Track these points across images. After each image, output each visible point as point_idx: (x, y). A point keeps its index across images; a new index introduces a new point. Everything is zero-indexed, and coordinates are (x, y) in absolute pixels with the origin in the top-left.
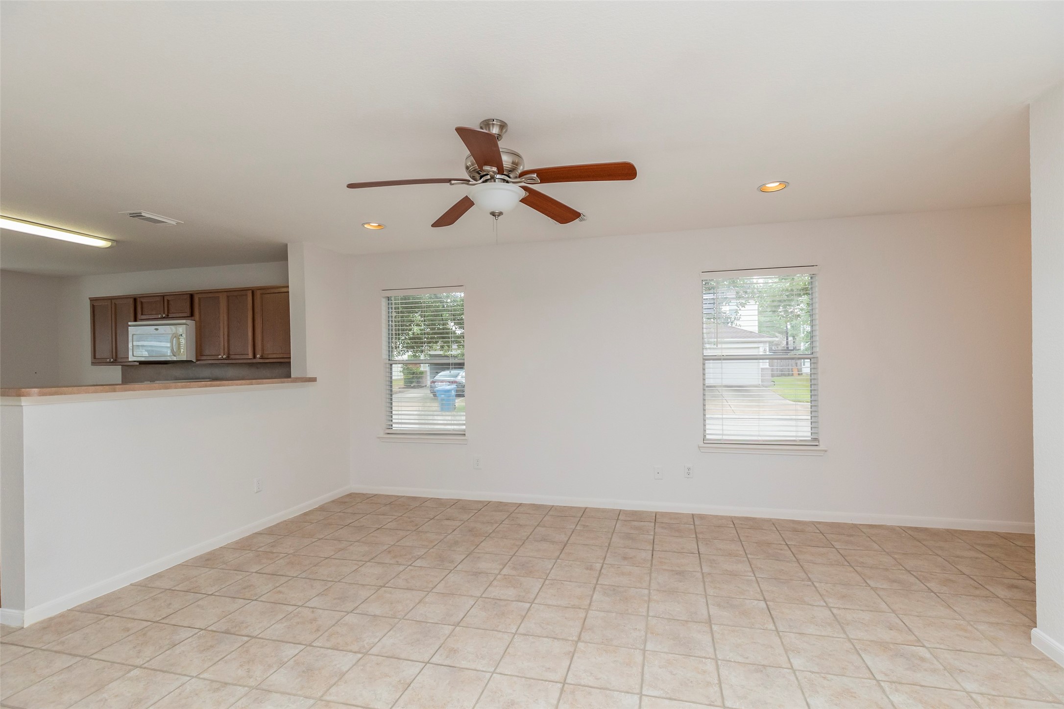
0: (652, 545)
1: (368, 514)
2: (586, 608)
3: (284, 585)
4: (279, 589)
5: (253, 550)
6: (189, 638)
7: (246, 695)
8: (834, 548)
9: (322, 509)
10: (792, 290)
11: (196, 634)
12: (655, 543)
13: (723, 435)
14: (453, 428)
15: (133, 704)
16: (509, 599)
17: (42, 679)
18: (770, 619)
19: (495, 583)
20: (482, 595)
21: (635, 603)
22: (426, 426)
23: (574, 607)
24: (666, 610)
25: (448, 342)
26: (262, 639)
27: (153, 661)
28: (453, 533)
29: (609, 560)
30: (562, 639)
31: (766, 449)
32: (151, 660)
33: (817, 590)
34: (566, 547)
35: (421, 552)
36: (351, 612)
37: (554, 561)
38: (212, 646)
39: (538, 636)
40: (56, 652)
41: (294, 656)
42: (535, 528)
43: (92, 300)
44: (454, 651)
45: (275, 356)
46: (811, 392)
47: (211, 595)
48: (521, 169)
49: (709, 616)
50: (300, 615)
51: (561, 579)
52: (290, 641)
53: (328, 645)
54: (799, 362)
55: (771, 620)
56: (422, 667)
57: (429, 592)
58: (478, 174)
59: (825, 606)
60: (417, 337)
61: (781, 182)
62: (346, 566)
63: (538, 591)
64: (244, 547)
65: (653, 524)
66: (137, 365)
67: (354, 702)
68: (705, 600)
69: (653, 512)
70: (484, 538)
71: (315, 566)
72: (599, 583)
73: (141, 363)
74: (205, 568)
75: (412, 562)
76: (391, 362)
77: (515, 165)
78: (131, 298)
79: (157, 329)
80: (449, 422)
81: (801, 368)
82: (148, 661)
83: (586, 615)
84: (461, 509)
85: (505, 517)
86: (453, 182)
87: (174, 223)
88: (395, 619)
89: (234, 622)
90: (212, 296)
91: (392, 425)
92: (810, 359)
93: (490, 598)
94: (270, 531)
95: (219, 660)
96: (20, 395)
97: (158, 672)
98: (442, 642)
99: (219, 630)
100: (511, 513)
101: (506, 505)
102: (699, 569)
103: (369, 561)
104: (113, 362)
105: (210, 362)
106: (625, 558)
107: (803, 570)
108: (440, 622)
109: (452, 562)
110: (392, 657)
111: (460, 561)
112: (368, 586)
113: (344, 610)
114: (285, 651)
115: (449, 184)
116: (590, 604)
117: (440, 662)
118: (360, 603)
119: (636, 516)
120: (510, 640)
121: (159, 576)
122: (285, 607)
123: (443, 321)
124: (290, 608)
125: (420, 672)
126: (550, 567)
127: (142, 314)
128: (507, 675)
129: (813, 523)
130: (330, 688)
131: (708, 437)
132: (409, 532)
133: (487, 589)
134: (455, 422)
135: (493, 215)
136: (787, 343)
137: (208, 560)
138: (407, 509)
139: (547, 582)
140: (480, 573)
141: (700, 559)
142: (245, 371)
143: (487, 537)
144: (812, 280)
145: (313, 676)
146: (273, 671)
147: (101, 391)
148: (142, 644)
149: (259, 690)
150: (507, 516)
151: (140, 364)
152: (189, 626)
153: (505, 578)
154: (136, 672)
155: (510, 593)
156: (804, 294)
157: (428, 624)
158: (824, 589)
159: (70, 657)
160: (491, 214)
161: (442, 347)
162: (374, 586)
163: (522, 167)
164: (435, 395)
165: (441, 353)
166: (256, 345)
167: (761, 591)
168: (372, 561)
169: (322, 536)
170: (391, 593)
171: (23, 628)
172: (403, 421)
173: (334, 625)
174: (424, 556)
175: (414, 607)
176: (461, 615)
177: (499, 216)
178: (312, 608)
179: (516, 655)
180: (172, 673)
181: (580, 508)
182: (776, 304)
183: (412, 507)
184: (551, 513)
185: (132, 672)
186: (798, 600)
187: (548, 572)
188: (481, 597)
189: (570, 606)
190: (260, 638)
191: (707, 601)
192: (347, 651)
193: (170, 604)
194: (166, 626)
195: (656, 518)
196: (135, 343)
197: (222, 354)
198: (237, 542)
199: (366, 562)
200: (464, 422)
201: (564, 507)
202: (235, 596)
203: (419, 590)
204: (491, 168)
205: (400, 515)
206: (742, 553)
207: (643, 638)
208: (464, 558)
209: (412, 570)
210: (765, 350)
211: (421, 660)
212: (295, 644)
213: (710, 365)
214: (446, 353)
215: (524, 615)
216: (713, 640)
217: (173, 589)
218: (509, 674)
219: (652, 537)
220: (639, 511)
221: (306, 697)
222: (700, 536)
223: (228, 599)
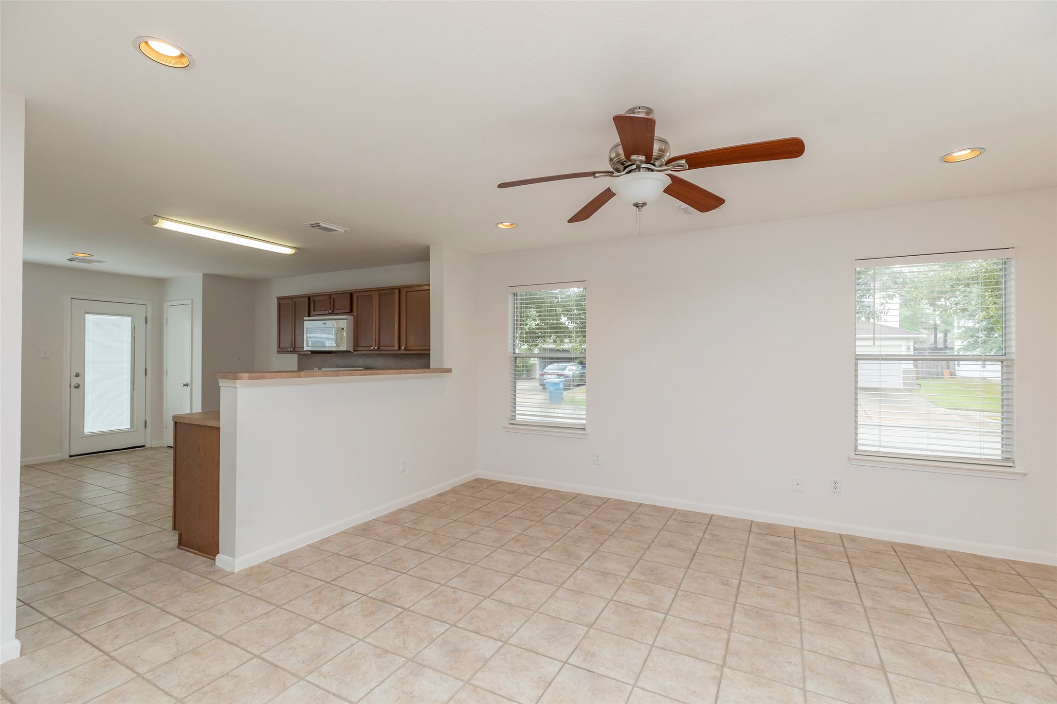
0: (796, 566)
1: (494, 501)
2: (728, 628)
3: (428, 562)
4: (423, 565)
5: (399, 525)
6: (354, 601)
7: (404, 665)
8: (1043, 597)
9: (454, 491)
10: (958, 279)
11: (359, 599)
12: (798, 563)
13: (880, 446)
14: (573, 422)
15: (315, 657)
16: (641, 606)
17: (248, 620)
18: (966, 678)
19: (624, 586)
20: (612, 597)
21: (784, 631)
22: (548, 419)
23: (713, 625)
24: (824, 645)
25: (561, 336)
26: (413, 612)
27: (327, 619)
28: (576, 528)
29: (746, 577)
30: (705, 661)
31: (934, 466)
32: (326, 617)
33: (1028, 650)
34: (695, 557)
35: (548, 544)
36: (488, 597)
37: (685, 570)
38: (373, 613)
39: (678, 653)
40: (257, 598)
41: (442, 634)
42: (659, 532)
43: (279, 299)
44: (590, 655)
45: (416, 348)
46: (1002, 402)
47: (369, 563)
48: (667, 156)
49: (881, 661)
50: (443, 594)
51: (695, 592)
52: (437, 618)
53: (470, 627)
54: (951, 363)
55: (968, 679)
56: (560, 667)
57: (560, 587)
58: (622, 166)
59: (1043, 673)
60: (533, 332)
61: (973, 149)
62: (480, 550)
63: (671, 602)
64: (392, 521)
65: (792, 541)
66: (308, 354)
67: (499, 692)
68: (873, 641)
69: (791, 527)
70: (608, 537)
71: (452, 546)
72: (738, 601)
73: (313, 352)
74: (362, 538)
75: (539, 554)
76: (515, 355)
77: (662, 151)
78: (305, 297)
79: (325, 324)
80: (569, 416)
81: (955, 372)
82: (324, 618)
83: (729, 637)
84: (581, 503)
85: (626, 517)
86: (597, 175)
87: (343, 231)
88: (529, 611)
89: (388, 592)
90: (367, 294)
91: (515, 416)
92: (1002, 362)
93: (621, 602)
94: (412, 509)
95: (379, 627)
96: (236, 378)
97: (333, 630)
98: (578, 642)
99: (378, 598)
100: (633, 513)
101: (626, 504)
102: (858, 601)
103: (500, 548)
104: (292, 351)
105: (364, 352)
106: (765, 577)
107: (1003, 620)
108: (573, 621)
109: (578, 558)
110: (530, 651)
111: (586, 558)
112: (502, 573)
113: (482, 594)
114: (433, 628)
115: (592, 177)
116: (731, 625)
117: (578, 664)
118: (496, 589)
119: (770, 530)
120: (647, 652)
121: (327, 540)
122: (429, 584)
123: (557, 316)
124: (435, 586)
125: (559, 671)
126: (681, 576)
127: (314, 311)
128: (649, 691)
129: (1006, 561)
130: (476, 673)
131: (860, 448)
132: (534, 523)
133: (616, 592)
134: (575, 416)
135: (636, 206)
136: (936, 341)
137: (364, 530)
138: (530, 498)
139: (680, 593)
140: (608, 574)
141: (858, 589)
142: (390, 362)
143: (610, 536)
144: (1005, 266)
145: (459, 658)
146: (425, 646)
147: (291, 377)
148: (319, 601)
149: (414, 663)
150: (628, 515)
151: (311, 353)
152: (353, 590)
153: (635, 583)
154: (315, 627)
155: (642, 600)
156: (974, 284)
157: (562, 621)
158: (1039, 650)
159: (267, 604)
160: (634, 205)
161: (555, 342)
162: (506, 573)
163: (668, 154)
164: (544, 388)
165: (554, 346)
166: (401, 339)
167: (947, 639)
168: (502, 548)
169: (455, 518)
170: (523, 583)
171: (234, 573)
172: (526, 413)
173: (474, 609)
174: (551, 549)
175: (547, 600)
176: (594, 617)
177: (642, 207)
178: (454, 588)
179: (655, 670)
180: (343, 632)
181: (707, 514)
182: (935, 295)
183: (534, 498)
184: (674, 516)
185: (313, 627)
186: (1001, 658)
187: (680, 582)
188: (612, 600)
189: (709, 624)
190: (411, 611)
191: (875, 642)
192: (489, 637)
193: (337, 567)
194: (336, 587)
195: (796, 534)
196: (309, 335)
197: (374, 346)
198: (386, 516)
199: (498, 548)
200: (585, 417)
201: (688, 511)
202: (387, 567)
203: (549, 584)
204: (638, 157)
205: (524, 504)
206: (912, 587)
207: (801, 675)
208: (590, 555)
209: (540, 562)
210: (908, 348)
211: (559, 659)
212: (441, 622)
213: (862, 365)
214: (558, 347)
215: (659, 626)
216: (891, 692)
217: (339, 553)
218: (651, 690)
219: (794, 556)
220: (774, 525)
221: (455, 678)
222: (853, 561)
223: (382, 569)
